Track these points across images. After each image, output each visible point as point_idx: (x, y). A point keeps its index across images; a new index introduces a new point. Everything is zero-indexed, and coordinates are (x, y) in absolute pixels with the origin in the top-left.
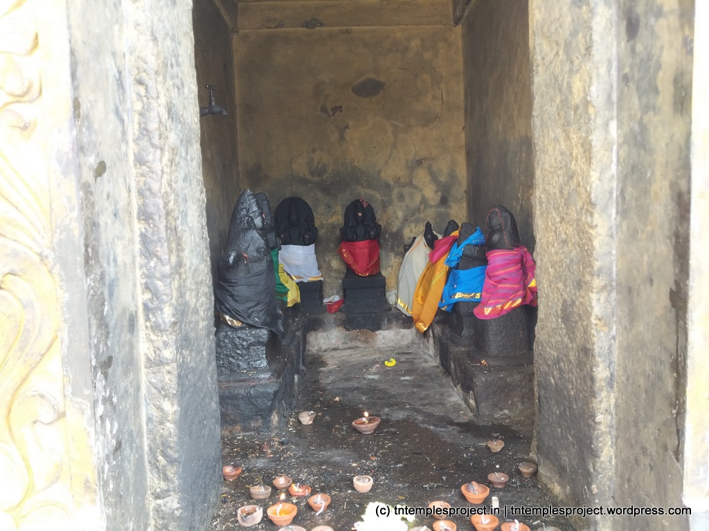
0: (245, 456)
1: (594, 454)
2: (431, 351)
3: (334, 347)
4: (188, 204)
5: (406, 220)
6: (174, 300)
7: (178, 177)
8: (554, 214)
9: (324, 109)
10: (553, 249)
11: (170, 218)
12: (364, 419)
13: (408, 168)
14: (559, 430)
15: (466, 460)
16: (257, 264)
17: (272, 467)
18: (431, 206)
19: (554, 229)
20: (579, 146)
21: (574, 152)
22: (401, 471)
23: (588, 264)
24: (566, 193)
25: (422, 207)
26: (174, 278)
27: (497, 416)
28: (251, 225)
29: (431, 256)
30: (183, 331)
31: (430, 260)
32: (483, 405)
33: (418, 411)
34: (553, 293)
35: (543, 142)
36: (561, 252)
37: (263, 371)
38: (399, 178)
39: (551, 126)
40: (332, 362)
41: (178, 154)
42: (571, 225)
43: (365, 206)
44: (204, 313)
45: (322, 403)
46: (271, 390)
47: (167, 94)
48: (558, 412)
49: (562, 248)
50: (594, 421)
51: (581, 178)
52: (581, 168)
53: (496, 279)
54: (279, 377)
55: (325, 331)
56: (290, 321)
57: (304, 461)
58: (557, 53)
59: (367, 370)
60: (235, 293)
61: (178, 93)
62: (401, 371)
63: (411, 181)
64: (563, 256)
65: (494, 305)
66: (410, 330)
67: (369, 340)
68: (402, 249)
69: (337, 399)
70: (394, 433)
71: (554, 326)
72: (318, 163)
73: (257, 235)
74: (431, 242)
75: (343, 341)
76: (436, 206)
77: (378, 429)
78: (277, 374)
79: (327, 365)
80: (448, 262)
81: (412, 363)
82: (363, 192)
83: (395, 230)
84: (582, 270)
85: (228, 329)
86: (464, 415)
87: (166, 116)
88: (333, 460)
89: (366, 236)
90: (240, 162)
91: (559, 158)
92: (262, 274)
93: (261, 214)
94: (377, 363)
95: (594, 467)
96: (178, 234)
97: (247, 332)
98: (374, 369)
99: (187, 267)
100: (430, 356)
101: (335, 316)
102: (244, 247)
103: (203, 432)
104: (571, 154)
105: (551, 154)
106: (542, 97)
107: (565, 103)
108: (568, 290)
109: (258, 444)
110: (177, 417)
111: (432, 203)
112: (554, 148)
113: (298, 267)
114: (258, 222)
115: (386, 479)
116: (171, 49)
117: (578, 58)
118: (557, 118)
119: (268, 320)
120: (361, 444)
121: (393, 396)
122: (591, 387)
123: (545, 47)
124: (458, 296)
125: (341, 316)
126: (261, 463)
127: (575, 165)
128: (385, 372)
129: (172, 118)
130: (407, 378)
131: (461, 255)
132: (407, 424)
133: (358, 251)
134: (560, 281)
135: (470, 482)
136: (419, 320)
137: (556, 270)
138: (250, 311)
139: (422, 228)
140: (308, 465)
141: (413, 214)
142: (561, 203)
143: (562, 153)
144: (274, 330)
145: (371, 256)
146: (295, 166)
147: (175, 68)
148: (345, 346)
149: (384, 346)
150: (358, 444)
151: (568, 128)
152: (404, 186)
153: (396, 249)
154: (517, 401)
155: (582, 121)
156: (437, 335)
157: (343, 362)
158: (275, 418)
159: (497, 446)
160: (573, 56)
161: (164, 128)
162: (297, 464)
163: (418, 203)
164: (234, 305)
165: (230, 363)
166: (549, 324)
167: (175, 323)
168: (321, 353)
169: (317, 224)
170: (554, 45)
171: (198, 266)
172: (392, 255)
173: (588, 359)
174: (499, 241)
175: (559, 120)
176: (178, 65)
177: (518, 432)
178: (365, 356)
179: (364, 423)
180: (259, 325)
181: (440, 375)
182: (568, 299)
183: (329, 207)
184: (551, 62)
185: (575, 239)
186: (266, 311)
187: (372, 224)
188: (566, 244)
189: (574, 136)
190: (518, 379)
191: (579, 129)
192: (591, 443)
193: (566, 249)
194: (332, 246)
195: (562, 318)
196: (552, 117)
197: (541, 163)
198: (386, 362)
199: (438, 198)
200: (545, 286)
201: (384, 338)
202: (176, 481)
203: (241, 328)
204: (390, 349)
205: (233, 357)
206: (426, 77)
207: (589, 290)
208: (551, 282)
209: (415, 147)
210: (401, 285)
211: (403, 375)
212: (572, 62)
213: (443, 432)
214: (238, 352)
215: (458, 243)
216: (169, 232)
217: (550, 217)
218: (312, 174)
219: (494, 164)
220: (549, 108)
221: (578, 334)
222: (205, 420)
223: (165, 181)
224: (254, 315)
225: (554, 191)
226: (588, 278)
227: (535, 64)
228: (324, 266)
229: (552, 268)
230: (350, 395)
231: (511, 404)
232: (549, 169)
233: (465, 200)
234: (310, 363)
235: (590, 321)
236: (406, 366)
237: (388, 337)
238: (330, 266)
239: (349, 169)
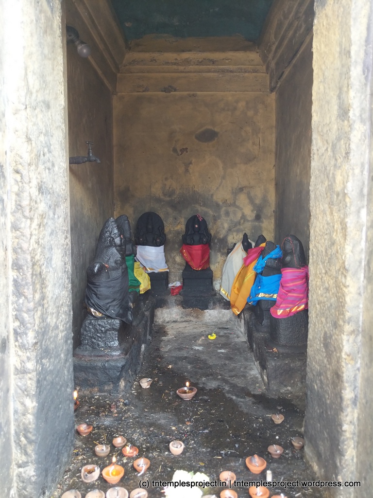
0: (97, 414)
1: (341, 454)
2: (243, 329)
3: (174, 320)
4: (53, 251)
5: (230, 230)
6: (36, 326)
7: (45, 234)
8: (321, 266)
9: (175, 150)
10: (319, 291)
11: (36, 267)
12: (186, 389)
13: (233, 193)
14: (319, 425)
15: (255, 430)
16: (115, 272)
17: (115, 426)
18: (248, 221)
19: (320, 277)
20: (339, 223)
21: (336, 226)
22: (207, 436)
23: (342, 312)
24: (329, 253)
25: (242, 221)
26: (37, 310)
27: (282, 391)
28: (112, 244)
29: (245, 260)
30: (43, 346)
31: (244, 263)
32: (272, 382)
33: (226, 382)
34: (318, 323)
35: (316, 211)
36: (324, 295)
37: (115, 349)
38: (226, 200)
39: (321, 201)
40: (171, 333)
41: (47, 217)
42: (332, 280)
43: (200, 220)
44: (63, 326)
45: (159, 369)
46: (120, 365)
47: (39, 177)
48: (318, 411)
49: (326, 293)
50: (341, 428)
51: (339, 247)
52: (339, 240)
53: (287, 289)
54: (126, 354)
55: (168, 308)
56: (142, 304)
57: (138, 422)
58: (327, 149)
59: (195, 341)
60: (98, 293)
61: (49, 172)
62: (219, 344)
63: (235, 202)
64: (325, 299)
65: (285, 308)
66: (228, 311)
67: (200, 316)
68: (226, 251)
69: (170, 366)
70: (206, 401)
71: (318, 348)
72: (169, 188)
73: (116, 251)
74: (247, 247)
75: (181, 316)
76: (252, 221)
77: (196, 396)
78: (125, 352)
79: (168, 334)
80: (255, 268)
81: (228, 337)
82: (200, 210)
83: (221, 236)
84: (337, 315)
85: (92, 318)
86: (259, 387)
87: (37, 193)
88: (159, 422)
89: (200, 242)
90: (115, 185)
91: (326, 226)
92: (117, 279)
93: (120, 236)
94: (203, 335)
95: (340, 462)
96: (42, 277)
97: (105, 321)
98: (200, 342)
99: (50, 298)
100: (242, 333)
101: (175, 298)
102: (106, 259)
103: (58, 414)
104: (334, 227)
105: (321, 221)
106: (316, 178)
107: (330, 188)
108: (328, 325)
109: (108, 404)
110: (35, 411)
111: (249, 219)
112: (323, 218)
113: (151, 261)
114: (117, 241)
115: (195, 443)
116: (44, 142)
117: (340, 158)
118: (325, 196)
119: (121, 312)
120: (181, 409)
121: (210, 367)
122: (340, 404)
123: (319, 141)
124: (261, 295)
125: (180, 298)
126: (107, 422)
127: (336, 235)
128: (208, 344)
129: (42, 193)
130: (223, 351)
131: (264, 266)
132: (217, 394)
133: (194, 252)
134: (324, 316)
135: (252, 455)
136: (234, 306)
137: (321, 307)
138: (108, 306)
139: (241, 236)
140: (141, 425)
141: (235, 226)
142: (326, 260)
143: (328, 224)
144: (124, 320)
145: (203, 257)
146: (153, 190)
147: (47, 155)
148: (182, 320)
149: (210, 321)
150: (179, 410)
151: (332, 207)
152: (230, 206)
153: (222, 250)
154: (298, 381)
155: (341, 205)
156: (246, 319)
157: (179, 333)
158: (122, 384)
159: (278, 419)
160: (337, 156)
161: (34, 203)
162: (133, 424)
163: (239, 218)
164: (97, 301)
165: (93, 342)
166: (315, 345)
167: (36, 343)
168: (164, 324)
169: (166, 230)
170: (325, 142)
171: (59, 294)
172: (219, 255)
173: (339, 382)
174: (290, 261)
175: (326, 198)
176: (50, 152)
177: (296, 406)
178: (195, 328)
179: (185, 392)
180: (114, 316)
181: (247, 350)
182: (328, 332)
183: (176, 219)
184: (323, 155)
185: (334, 290)
186: (120, 306)
187: (205, 233)
188: (328, 291)
189: (336, 214)
190: (299, 365)
191: (339, 211)
192: (338, 445)
193: (328, 295)
194: (176, 246)
195: (324, 344)
196: (322, 194)
197: (314, 225)
198: (209, 336)
199: (254, 215)
200: (314, 316)
201: (210, 315)
202: (33, 456)
203: (101, 318)
204: (214, 324)
205: (95, 339)
206: (249, 129)
207: (341, 332)
208: (317, 315)
209: (238, 178)
210: (224, 277)
211: (220, 348)
212: (336, 160)
213: (241, 402)
214: (98, 335)
215: (263, 256)
216: (34, 277)
217: (319, 267)
218: (165, 195)
219: (293, 197)
220: (320, 188)
221: (333, 361)
222: (60, 405)
223: (33, 241)
224: (111, 308)
225: (322, 249)
226: (341, 322)
227: (312, 152)
228: (171, 260)
229: (318, 304)
230: (180, 363)
231: (293, 383)
232: (319, 232)
233: (273, 217)
234: (156, 332)
235: (341, 356)
236: (223, 340)
237: (213, 315)
238: (175, 261)
239: (191, 193)
